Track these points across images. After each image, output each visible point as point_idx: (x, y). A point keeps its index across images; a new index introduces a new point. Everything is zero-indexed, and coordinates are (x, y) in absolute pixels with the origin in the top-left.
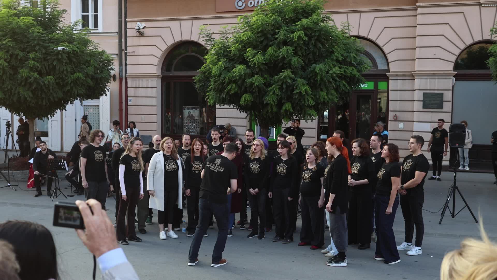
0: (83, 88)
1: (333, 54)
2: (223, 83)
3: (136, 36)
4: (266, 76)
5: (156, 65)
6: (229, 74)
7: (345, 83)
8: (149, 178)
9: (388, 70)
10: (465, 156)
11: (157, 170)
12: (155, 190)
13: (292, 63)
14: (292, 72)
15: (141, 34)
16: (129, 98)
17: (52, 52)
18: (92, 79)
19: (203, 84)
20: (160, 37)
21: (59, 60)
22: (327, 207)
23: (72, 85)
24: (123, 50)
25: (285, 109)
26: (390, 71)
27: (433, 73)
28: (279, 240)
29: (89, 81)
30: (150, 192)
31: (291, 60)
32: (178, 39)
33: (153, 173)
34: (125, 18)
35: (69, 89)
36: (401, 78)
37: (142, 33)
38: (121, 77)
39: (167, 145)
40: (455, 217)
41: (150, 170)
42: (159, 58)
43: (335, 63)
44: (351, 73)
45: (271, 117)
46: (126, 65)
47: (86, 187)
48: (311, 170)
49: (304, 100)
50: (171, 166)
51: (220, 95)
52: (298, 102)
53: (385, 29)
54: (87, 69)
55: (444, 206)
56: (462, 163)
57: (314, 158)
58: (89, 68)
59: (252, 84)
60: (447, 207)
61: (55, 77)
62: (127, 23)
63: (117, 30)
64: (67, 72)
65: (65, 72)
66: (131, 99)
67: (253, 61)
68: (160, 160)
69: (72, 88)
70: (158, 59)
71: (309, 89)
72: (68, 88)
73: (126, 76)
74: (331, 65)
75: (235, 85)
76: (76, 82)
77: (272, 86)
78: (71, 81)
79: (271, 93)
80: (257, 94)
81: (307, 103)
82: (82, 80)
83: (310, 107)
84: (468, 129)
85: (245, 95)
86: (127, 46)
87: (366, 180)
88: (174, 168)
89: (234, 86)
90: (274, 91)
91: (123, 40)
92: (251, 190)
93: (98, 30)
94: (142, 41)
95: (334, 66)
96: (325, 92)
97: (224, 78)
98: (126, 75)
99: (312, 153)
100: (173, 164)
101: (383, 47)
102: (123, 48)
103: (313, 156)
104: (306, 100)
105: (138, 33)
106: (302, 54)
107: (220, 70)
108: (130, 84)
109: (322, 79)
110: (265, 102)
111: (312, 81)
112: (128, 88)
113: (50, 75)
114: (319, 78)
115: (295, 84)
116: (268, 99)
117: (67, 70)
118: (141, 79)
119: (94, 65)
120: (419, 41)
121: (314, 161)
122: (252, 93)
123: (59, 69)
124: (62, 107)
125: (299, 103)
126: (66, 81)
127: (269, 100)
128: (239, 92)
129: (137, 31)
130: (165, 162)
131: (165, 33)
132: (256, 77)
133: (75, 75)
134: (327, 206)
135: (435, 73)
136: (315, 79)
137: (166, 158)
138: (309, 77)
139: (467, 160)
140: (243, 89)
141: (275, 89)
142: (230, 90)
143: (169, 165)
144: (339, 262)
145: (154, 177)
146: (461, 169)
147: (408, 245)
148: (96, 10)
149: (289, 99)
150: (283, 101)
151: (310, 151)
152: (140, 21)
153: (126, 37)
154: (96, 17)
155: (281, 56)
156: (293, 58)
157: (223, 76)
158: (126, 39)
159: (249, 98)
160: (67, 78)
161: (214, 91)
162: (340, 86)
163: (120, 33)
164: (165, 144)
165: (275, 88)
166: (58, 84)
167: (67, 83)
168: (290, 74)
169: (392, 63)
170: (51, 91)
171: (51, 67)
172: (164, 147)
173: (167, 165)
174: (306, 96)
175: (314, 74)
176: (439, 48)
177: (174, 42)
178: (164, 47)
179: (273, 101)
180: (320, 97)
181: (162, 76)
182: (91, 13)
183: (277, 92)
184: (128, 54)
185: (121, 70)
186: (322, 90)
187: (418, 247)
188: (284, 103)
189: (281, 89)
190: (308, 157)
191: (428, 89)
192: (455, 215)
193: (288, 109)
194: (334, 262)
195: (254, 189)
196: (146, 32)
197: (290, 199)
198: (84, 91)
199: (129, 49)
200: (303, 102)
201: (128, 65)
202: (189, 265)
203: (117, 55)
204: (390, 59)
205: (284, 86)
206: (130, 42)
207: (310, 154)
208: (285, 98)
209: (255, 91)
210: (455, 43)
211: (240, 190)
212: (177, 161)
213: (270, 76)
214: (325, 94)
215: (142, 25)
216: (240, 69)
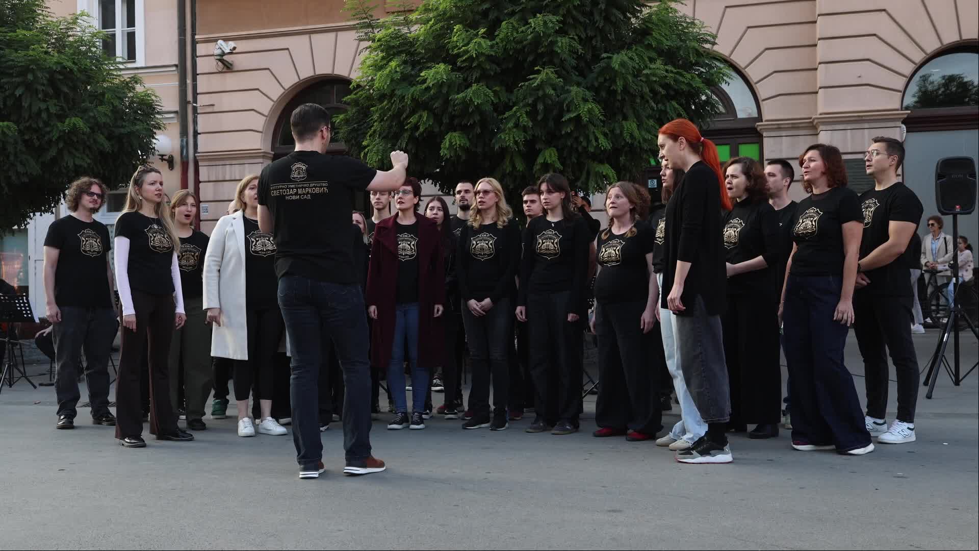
0: (87, 155)
1: (649, 37)
2: (400, 112)
3: (216, 71)
4: (497, 88)
5: (261, 130)
6: (412, 89)
7: (676, 106)
9: (760, 118)
11: (228, 255)
12: (223, 310)
13: (557, 49)
14: (556, 72)
15: (228, 67)
16: (202, 205)
17: (11, 67)
18: (109, 138)
19: (355, 125)
20: (267, 71)
21: (28, 86)
22: (671, 299)
23: (61, 145)
24: (189, 102)
25: (542, 161)
26: (764, 119)
27: (859, 116)
28: (544, 430)
29: (101, 139)
30: (209, 314)
31: (553, 43)
32: (306, 73)
33: (217, 265)
34: (193, 34)
36: (788, 133)
37: (229, 66)
38: (185, 160)
39: (252, 193)
40: (961, 383)
42: (266, 116)
43: (653, 55)
44: (689, 85)
45: (511, 187)
46: (196, 134)
47: (55, 319)
48: (621, 237)
49: (587, 137)
50: (264, 244)
52: (572, 145)
53: (749, 30)
54: (94, 111)
55: (930, 363)
57: (628, 206)
58: (99, 108)
59: (466, 104)
60: (942, 363)
61: (21, 126)
62: (197, 45)
63: (176, 61)
64: (50, 115)
65: (44, 115)
66: (206, 205)
67: (467, 52)
68: (234, 231)
69: (60, 151)
70: (265, 118)
71: (597, 110)
72: (53, 152)
73: (195, 157)
74: (646, 59)
75: (426, 112)
76: (70, 139)
77: (511, 109)
78: (57, 135)
79: (511, 125)
80: (479, 131)
81: (595, 144)
82: (83, 134)
83: (601, 157)
85: (449, 134)
86: (198, 94)
87: (760, 258)
88: (270, 248)
89: (425, 115)
90: (518, 119)
91: (189, 81)
92: (473, 303)
93: (134, 62)
94: (231, 81)
95: (652, 60)
96: (634, 121)
97: (403, 98)
98: (196, 155)
99: (621, 193)
100: (269, 240)
101: (746, 70)
102: (190, 97)
103: (624, 200)
104: (592, 137)
105: (219, 63)
106: (579, 37)
107: (392, 80)
108: (204, 174)
109: (625, 90)
110: (497, 147)
111: (604, 94)
112: (200, 182)
113: (9, 121)
114: (619, 85)
115: (566, 99)
116: (503, 137)
117: (47, 109)
118: (228, 162)
119: (112, 103)
120: (823, 51)
121: (628, 215)
122: (464, 129)
123: (30, 106)
124: (45, 208)
125: (575, 146)
126: (47, 138)
127: (507, 139)
128: (437, 130)
129: (219, 60)
130: (246, 235)
131: (280, 63)
132: (474, 87)
133: (67, 121)
134: (669, 298)
135: (862, 116)
136: (612, 88)
137: (249, 226)
138: (596, 84)
140: (446, 120)
141: (518, 114)
142: (416, 127)
143: (257, 241)
144: (712, 452)
145: (219, 277)
147: (874, 423)
148: (131, 22)
149: (553, 139)
150: (538, 147)
151: (617, 189)
152: (226, 40)
153: (195, 75)
154: (131, 38)
155: (532, 35)
156: (559, 39)
157: (398, 92)
158: (194, 80)
159: (460, 141)
160: (48, 129)
161: (379, 138)
162: (666, 111)
163: (181, 67)
164: (247, 192)
165: (520, 114)
166: (25, 142)
167: (51, 141)
168: (553, 76)
169: (766, 101)
170: (12, 158)
171: (10, 103)
172: (247, 200)
173: (253, 242)
174: (592, 128)
175: (608, 78)
176: (868, 62)
177: (298, 80)
178: (276, 93)
179: (516, 142)
180: (621, 132)
181: (274, 155)
182: (120, 29)
183: (525, 120)
184: (199, 111)
185: (185, 143)
186: (625, 118)
187: (905, 423)
188: (540, 151)
189: (532, 114)
190: (613, 203)
191: (850, 151)
192: (961, 378)
193: (549, 162)
194: (698, 452)
195: (480, 300)
196: (238, 61)
197: (570, 317)
198: (89, 161)
199: (202, 100)
200: (584, 144)
201: (200, 134)
203: (176, 112)
205: (540, 107)
206: (203, 84)
207: (617, 196)
208: (544, 138)
209: (475, 122)
210: (902, 50)
211: (441, 308)
213: (507, 91)
214: (634, 126)
215: (227, 47)
216: (436, 73)
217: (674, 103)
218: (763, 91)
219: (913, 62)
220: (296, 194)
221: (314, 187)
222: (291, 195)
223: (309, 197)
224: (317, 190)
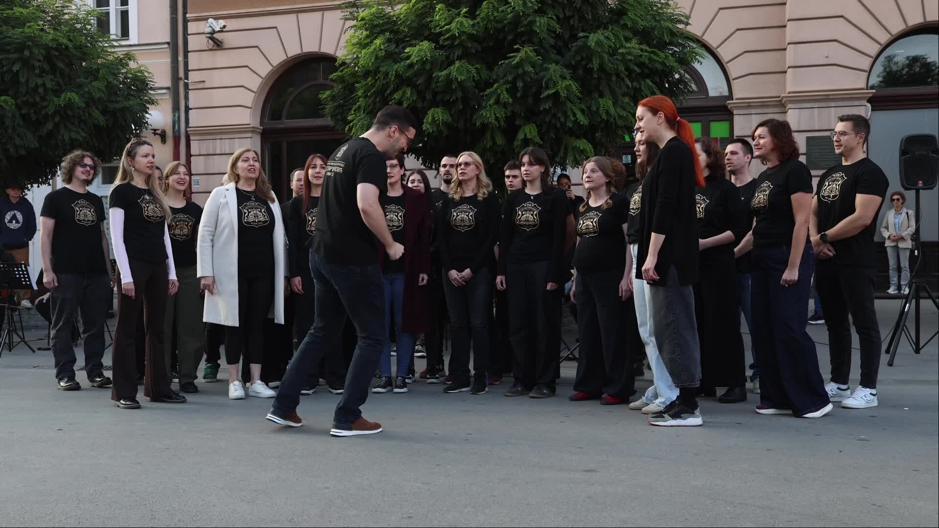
0: (83, 129)
1: (624, 17)
2: (384, 88)
3: (207, 48)
4: (478, 66)
5: (250, 106)
6: (396, 67)
7: (650, 83)
8: (201, 246)
9: (730, 96)
10: (902, 265)
11: (221, 226)
12: (215, 277)
13: (535, 29)
14: (535, 51)
15: (218, 45)
16: (193, 178)
17: (9, 44)
18: (104, 112)
19: (341, 101)
20: (256, 48)
21: (25, 62)
22: (645, 270)
23: (57, 119)
24: (181, 79)
25: (523, 137)
26: (734, 98)
27: (826, 95)
28: (521, 394)
29: (96, 114)
30: (203, 282)
31: (533, 23)
32: (294, 51)
33: (210, 235)
34: (185, 13)
36: (758, 111)
37: (219, 43)
38: (177, 134)
39: (246, 165)
40: (921, 351)
41: (204, 226)
42: (256, 93)
43: (629, 34)
44: (663, 64)
45: (491, 162)
46: (187, 109)
47: (52, 284)
48: (597, 209)
49: (565, 114)
50: (256, 215)
52: (550, 121)
53: (721, 11)
54: (89, 86)
55: (893, 331)
56: (894, 280)
57: (604, 180)
58: (94, 83)
59: (450, 81)
60: (903, 332)
61: (18, 101)
62: (189, 23)
63: (168, 39)
64: (46, 90)
65: (41, 90)
66: (198, 178)
67: (448, 31)
68: (227, 202)
69: (57, 125)
70: (254, 94)
71: (574, 87)
72: (50, 126)
73: (187, 132)
74: (622, 38)
75: (410, 88)
76: (66, 114)
77: (493, 87)
78: (53, 109)
79: (492, 101)
80: (461, 107)
81: (573, 119)
82: (79, 108)
83: (579, 132)
84: (907, 208)
85: (432, 109)
86: (189, 71)
87: (729, 233)
88: (262, 219)
89: (409, 91)
90: (499, 95)
91: (181, 58)
92: (454, 273)
93: (128, 39)
94: (221, 58)
95: (627, 40)
96: (610, 98)
97: (387, 74)
98: (188, 129)
99: (596, 168)
100: (261, 212)
101: (718, 50)
102: (181, 74)
103: (600, 174)
104: (570, 113)
105: (210, 41)
106: (557, 17)
107: (377, 58)
108: (195, 148)
109: (602, 68)
110: (478, 123)
111: (581, 72)
112: (192, 156)
113: (6, 96)
114: (595, 64)
115: (544, 76)
116: (484, 114)
117: (44, 85)
118: (218, 137)
119: (106, 79)
120: (792, 32)
121: (604, 188)
122: (447, 105)
123: (27, 81)
124: (42, 179)
125: (553, 121)
126: (43, 112)
127: (488, 115)
128: (419, 105)
129: (210, 38)
130: (238, 206)
131: (268, 41)
132: (457, 64)
133: (63, 96)
134: (643, 268)
135: (829, 95)
136: (588, 67)
137: (242, 196)
138: (573, 63)
139: (906, 275)
140: (429, 96)
141: (499, 91)
143: (249, 212)
144: (683, 415)
145: (213, 246)
146: (892, 293)
147: (838, 388)
149: (531, 115)
150: (517, 123)
151: (592, 163)
152: (216, 18)
153: (186, 52)
154: (124, 15)
155: (512, 14)
156: (538, 19)
157: (383, 69)
158: (186, 57)
159: (442, 116)
160: (45, 104)
161: (364, 113)
162: (640, 88)
163: (173, 45)
164: (240, 164)
165: (500, 89)
166: (24, 117)
167: (47, 114)
168: (532, 54)
169: (737, 80)
170: (10, 131)
171: (7, 78)
172: (240, 172)
173: (245, 213)
174: (569, 105)
175: (584, 56)
176: (835, 43)
177: (286, 58)
178: (265, 70)
179: (497, 119)
180: (598, 109)
181: (263, 130)
182: (114, 7)
183: (505, 97)
184: (190, 87)
185: (177, 119)
186: (601, 96)
187: (868, 389)
188: (520, 127)
189: (512, 91)
190: (588, 177)
191: (817, 128)
192: (920, 347)
193: (529, 137)
194: (670, 416)
195: (460, 270)
196: (228, 39)
197: (549, 287)
198: (84, 135)
199: (193, 77)
200: (562, 119)
201: (191, 109)
203: (168, 88)
204: (733, 74)
205: (520, 84)
206: (194, 61)
207: (593, 171)
208: (523, 115)
209: (457, 98)
210: (868, 31)
211: (426, 277)
212: (271, 205)
213: (487, 69)
214: (610, 103)
215: (217, 25)
216: (422, 49)
217: (648, 81)
218: (734, 70)
219: (879, 43)
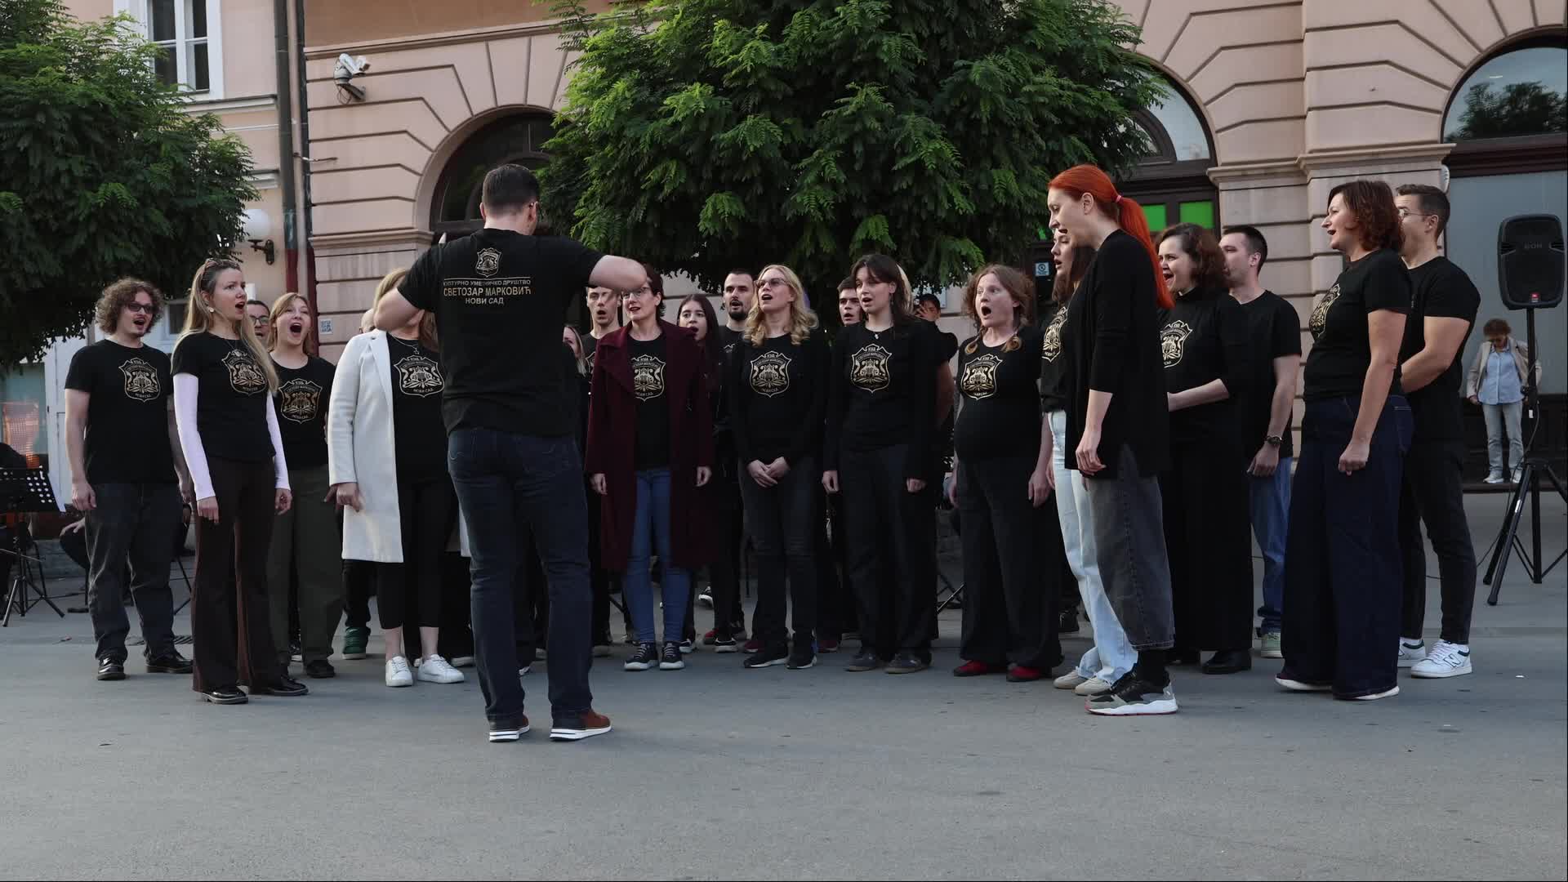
0: (135, 244)
1: (1031, 32)
2: (633, 162)
3: (340, 104)
4: (788, 121)
5: (413, 198)
6: (652, 127)
7: (1078, 143)
8: (334, 433)
9: (1213, 160)
10: (1510, 435)
11: (364, 398)
12: (361, 485)
13: (882, 56)
14: (882, 93)
15: (357, 98)
16: (321, 319)
17: (10, 105)
18: (170, 214)
19: (562, 186)
20: (420, 102)
21: (40, 136)
22: (1081, 454)
23: (93, 228)
24: (296, 155)
25: (864, 236)
26: (1219, 163)
27: (1373, 154)
28: (874, 666)
29: (157, 216)
30: (339, 492)
31: (876, 46)
32: (483, 103)
33: (348, 414)
34: (300, 46)
35: (82, 242)
36: (1259, 183)
37: (359, 95)
38: (292, 247)
40: (1544, 579)
41: (337, 400)
42: (421, 175)
43: (1039, 61)
44: (1098, 108)
45: (814, 279)
46: (308, 205)
47: (87, 504)
48: (997, 351)
49: (935, 196)
50: (421, 378)
51: (625, 216)
52: (910, 209)
53: (1193, 18)
54: (145, 171)
55: (1494, 548)
56: (1496, 460)
57: (1011, 304)
58: (153, 167)
59: (738, 148)
60: (1513, 548)
61: (27, 199)
62: (307, 63)
63: (274, 90)
64: (73, 180)
65: (65, 180)
66: (329, 320)
67: (736, 63)
68: (373, 359)
69: (92, 238)
70: (418, 178)
71: (949, 151)
72: (80, 239)
73: (308, 243)
74: (1029, 68)
75: (675, 162)
76: (107, 219)
77: (812, 154)
78: (86, 212)
79: (810, 179)
80: (760, 190)
81: (947, 206)
82: (128, 209)
83: (959, 227)
85: (713, 196)
86: (310, 141)
87: (1218, 382)
88: (432, 383)
89: (673, 167)
90: (823, 169)
91: (295, 121)
92: (757, 466)
93: (207, 92)
94: (361, 119)
95: (1037, 70)
96: (1010, 169)
97: (636, 142)
98: (309, 239)
99: (998, 285)
100: (429, 371)
101: (1190, 83)
102: (297, 147)
103: (1003, 295)
104: (943, 197)
105: (343, 91)
106: (919, 35)
107: (619, 113)
108: (322, 269)
109: (995, 120)
110: (789, 215)
111: (960, 126)
112: (317, 282)
113: (9, 190)
114: (984, 111)
115: (898, 135)
116: (799, 200)
117: (69, 171)
118: (360, 250)
119: (173, 159)
120: (1314, 50)
121: (1010, 318)
122: (738, 188)
123: (42, 166)
124: (70, 328)
125: (915, 210)
126: (69, 218)
127: (806, 202)
128: (692, 191)
129: (343, 86)
130: (393, 364)
131: (437, 88)
132: (750, 120)
133: (101, 190)
134: (1078, 451)
135: (1378, 154)
136: (972, 117)
137: (397, 350)
138: (947, 111)
139: (1517, 450)
140: (707, 174)
141: (823, 162)
142: (659, 187)
143: (410, 373)
144: (1144, 696)
145: (353, 433)
146: (1494, 482)
147: (1409, 646)
148: (200, 28)
149: (879, 201)
150: (856, 213)
151: (991, 277)
152: (353, 53)
153: (304, 111)
154: (201, 53)
155: (841, 33)
156: (885, 40)
157: (629, 133)
158: (304, 119)
159: (731, 207)
160: (71, 203)
161: (600, 204)
162: (1061, 153)
163: (282, 99)
165: (826, 161)
166: (36, 224)
167: (75, 222)
168: (878, 99)
169: (1223, 133)
170: (15, 250)
173: (403, 374)
174: (941, 181)
175: (965, 99)
176: (1386, 66)
177: (469, 116)
178: (435, 136)
179: (820, 208)
180: (990, 187)
181: (434, 236)
182: (183, 40)
183: (833, 171)
184: (312, 169)
185: (291, 221)
186: (996, 165)
187: (1454, 645)
188: (860, 220)
189: (845, 162)
190: (985, 300)
192: (1543, 572)
193: (875, 238)
194: (1122, 697)
195: (768, 461)
196: (374, 87)
197: (912, 485)
198: (138, 253)
199: (317, 151)
200: (931, 207)
201: (314, 205)
202: (493, 741)
203: (275, 172)
204: (1216, 122)
205: (858, 149)
206: (318, 125)
207: (991, 290)
208: (865, 200)
209: (753, 175)
210: (1440, 45)
211: (707, 472)
213: (804, 125)
214: (1011, 176)
215: (355, 64)
216: (691, 97)
217: (1074, 139)
218: (1218, 116)
219: (1460, 65)
220: (483, 296)
221: (509, 285)
222: (475, 296)
223: (501, 301)
224: (515, 291)
